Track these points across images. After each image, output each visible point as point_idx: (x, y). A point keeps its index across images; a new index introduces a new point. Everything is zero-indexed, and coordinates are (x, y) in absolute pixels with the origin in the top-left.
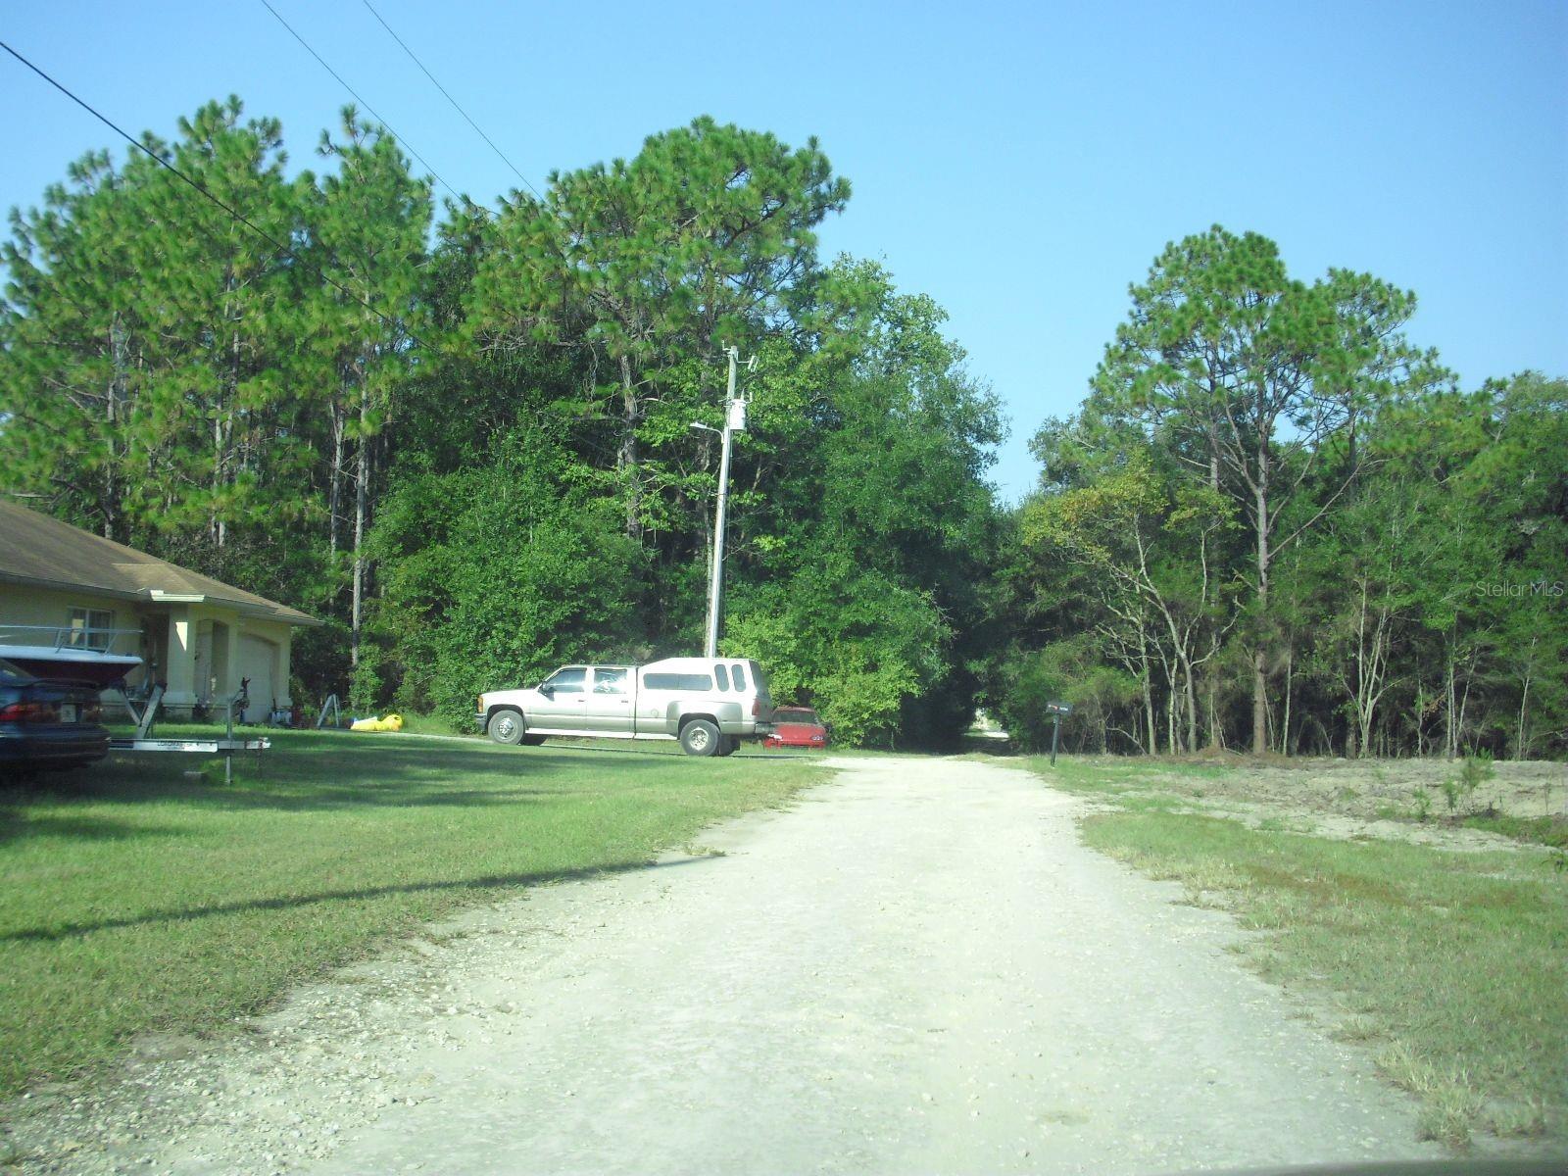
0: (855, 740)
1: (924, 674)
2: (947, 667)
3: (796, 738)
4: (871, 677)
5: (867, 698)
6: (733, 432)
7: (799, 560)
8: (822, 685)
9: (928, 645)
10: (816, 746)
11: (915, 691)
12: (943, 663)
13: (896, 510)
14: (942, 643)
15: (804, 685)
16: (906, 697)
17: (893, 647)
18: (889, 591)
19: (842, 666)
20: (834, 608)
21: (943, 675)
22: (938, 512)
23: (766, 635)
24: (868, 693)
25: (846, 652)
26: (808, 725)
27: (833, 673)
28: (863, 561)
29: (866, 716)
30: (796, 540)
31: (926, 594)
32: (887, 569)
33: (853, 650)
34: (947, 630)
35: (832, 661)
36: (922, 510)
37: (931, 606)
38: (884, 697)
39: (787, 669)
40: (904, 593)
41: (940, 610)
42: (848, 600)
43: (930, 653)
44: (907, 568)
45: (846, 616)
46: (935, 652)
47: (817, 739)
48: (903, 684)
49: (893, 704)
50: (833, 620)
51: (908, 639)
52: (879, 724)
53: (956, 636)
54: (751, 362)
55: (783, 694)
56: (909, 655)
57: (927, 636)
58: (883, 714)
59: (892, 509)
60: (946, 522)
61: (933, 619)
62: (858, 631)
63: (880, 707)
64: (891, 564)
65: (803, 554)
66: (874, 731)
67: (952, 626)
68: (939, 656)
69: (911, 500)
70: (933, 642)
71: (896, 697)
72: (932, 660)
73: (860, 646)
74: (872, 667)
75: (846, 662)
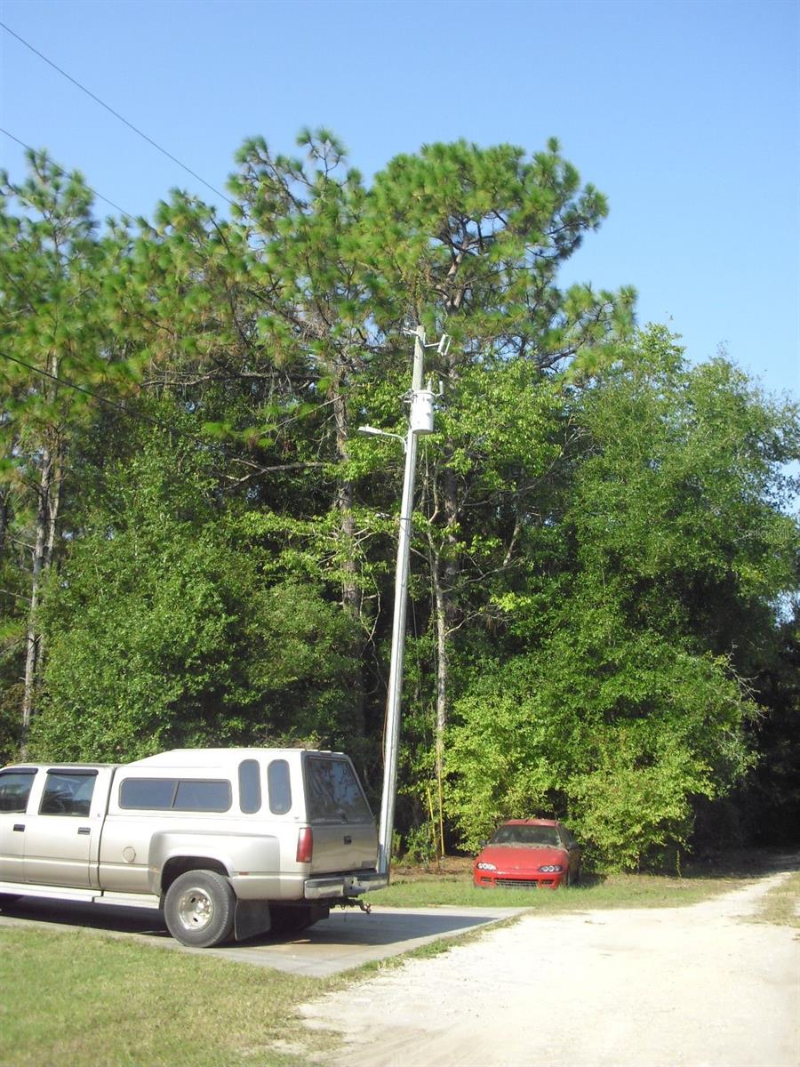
0: (629, 862)
1: (721, 769)
2: (754, 757)
3: (517, 870)
4: (648, 773)
5: (639, 804)
6: (419, 433)
7: (554, 623)
8: (578, 786)
9: (726, 728)
10: (548, 881)
11: (708, 792)
12: (749, 750)
13: (667, 542)
14: (747, 724)
15: (557, 787)
16: (695, 800)
17: (674, 730)
18: (672, 658)
19: (606, 759)
20: (595, 681)
21: (749, 768)
22: (729, 551)
23: (505, 719)
24: (639, 797)
25: (612, 740)
26: (542, 846)
27: (596, 769)
28: (634, 620)
29: (637, 829)
30: (549, 599)
31: (722, 660)
32: (668, 633)
33: (622, 737)
34: (752, 708)
35: (595, 752)
36: (704, 543)
37: (730, 676)
38: (662, 802)
39: (536, 766)
40: (693, 659)
41: (741, 680)
42: (611, 670)
43: (729, 738)
44: (694, 626)
45: (610, 691)
46: (738, 735)
47: (550, 870)
48: (689, 782)
49: (675, 811)
50: (594, 696)
51: (696, 719)
52: (658, 839)
53: (766, 714)
54: (441, 343)
55: (530, 800)
56: (700, 743)
57: (725, 714)
58: (664, 824)
59: (662, 542)
60: (740, 562)
61: (733, 692)
62: (624, 711)
63: (655, 817)
64: (673, 624)
65: (558, 616)
66: (653, 849)
67: (760, 700)
68: (743, 743)
69: (688, 531)
70: (734, 724)
71: (680, 801)
72: (734, 749)
73: (632, 731)
74: (646, 760)
75: (611, 754)
